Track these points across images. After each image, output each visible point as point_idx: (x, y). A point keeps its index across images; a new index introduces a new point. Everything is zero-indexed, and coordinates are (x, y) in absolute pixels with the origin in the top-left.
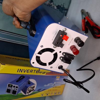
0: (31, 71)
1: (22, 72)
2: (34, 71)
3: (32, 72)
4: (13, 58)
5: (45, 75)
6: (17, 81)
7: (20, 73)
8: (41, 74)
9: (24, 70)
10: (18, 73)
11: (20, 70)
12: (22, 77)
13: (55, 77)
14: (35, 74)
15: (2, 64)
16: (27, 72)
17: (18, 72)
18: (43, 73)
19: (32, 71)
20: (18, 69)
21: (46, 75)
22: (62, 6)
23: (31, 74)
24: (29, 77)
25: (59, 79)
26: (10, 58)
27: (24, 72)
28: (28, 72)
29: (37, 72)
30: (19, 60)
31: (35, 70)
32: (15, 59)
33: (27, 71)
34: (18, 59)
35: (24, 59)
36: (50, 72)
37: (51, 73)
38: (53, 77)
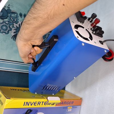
0: (38, 103)
1: (28, 105)
2: (41, 103)
4: (19, 90)
5: (54, 106)
8: (50, 106)
9: (31, 102)
10: (25, 107)
11: (27, 102)
12: (29, 111)
13: (67, 108)
14: (44, 106)
15: (7, 98)
17: (24, 105)
18: (52, 105)
20: (25, 102)
23: (39, 106)
24: (37, 110)
25: (71, 110)
26: (15, 90)
27: (31, 105)
28: (35, 104)
29: (45, 103)
30: (25, 91)
31: (43, 102)
32: (21, 90)
36: (60, 103)
37: (62, 103)
38: (64, 108)
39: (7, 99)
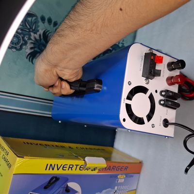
0: (69, 167)
1: (53, 169)
2: (75, 167)
3: (71, 168)
4: (37, 144)
5: (95, 173)
6: (45, 188)
7: (51, 172)
8: (89, 172)
9: (57, 165)
10: (48, 172)
11: (51, 165)
12: (54, 179)
13: (116, 176)
14: (78, 172)
15: (19, 157)
16: (63, 169)
17: (46, 170)
18: (92, 170)
19: (71, 166)
20: (47, 165)
21: (98, 172)
22: (120, 45)
23: (70, 172)
24: (67, 178)
25: (123, 180)
26: (31, 144)
27: (58, 169)
29: (80, 167)
30: (48, 147)
31: (77, 165)
32: (40, 144)
33: (63, 167)
34: (46, 145)
35: (56, 143)
36: (106, 168)
37: (108, 169)
38: (111, 176)
39: (18, 159)
